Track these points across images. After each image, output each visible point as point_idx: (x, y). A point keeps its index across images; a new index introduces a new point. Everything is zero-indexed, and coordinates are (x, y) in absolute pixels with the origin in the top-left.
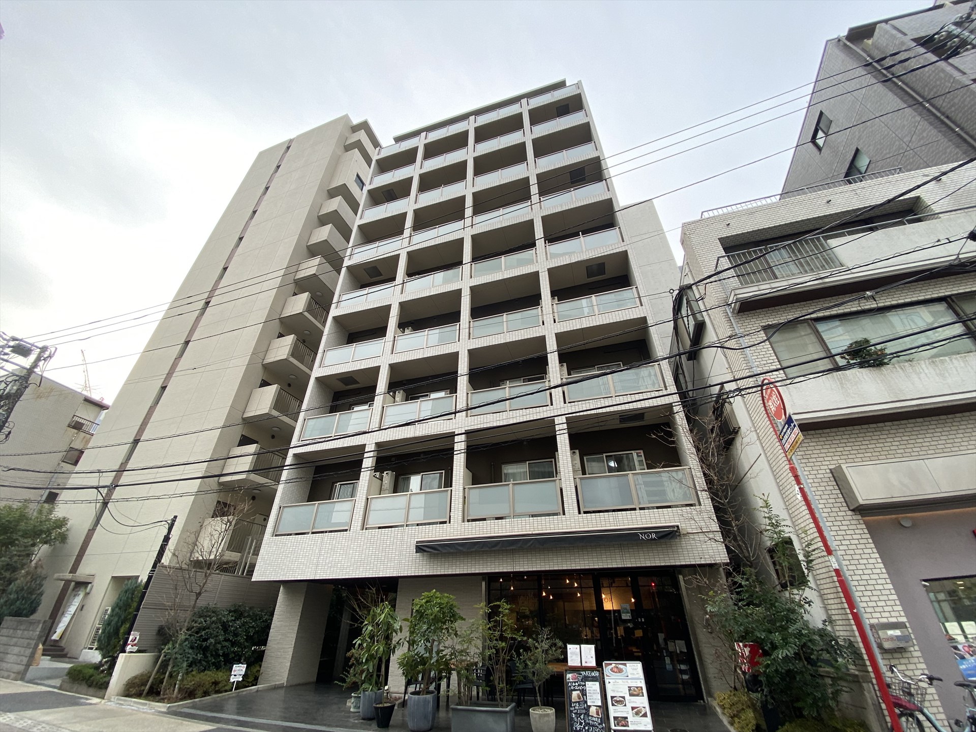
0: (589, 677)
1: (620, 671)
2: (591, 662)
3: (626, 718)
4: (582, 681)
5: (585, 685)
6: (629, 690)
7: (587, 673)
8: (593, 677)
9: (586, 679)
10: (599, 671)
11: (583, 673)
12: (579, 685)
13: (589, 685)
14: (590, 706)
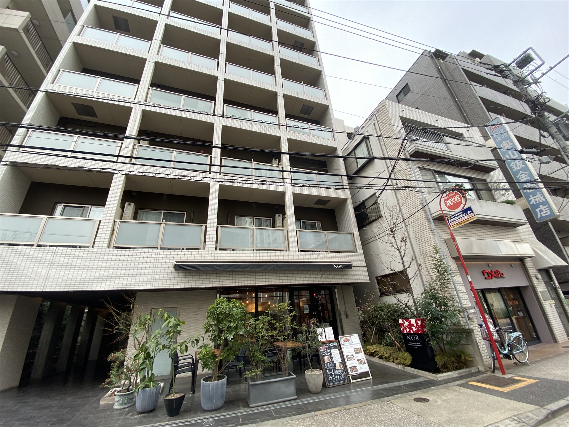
0: (332, 346)
1: (348, 340)
2: (332, 338)
3: (356, 367)
4: (329, 350)
5: (331, 352)
6: (355, 351)
7: (331, 344)
8: (334, 346)
9: (330, 348)
10: (337, 342)
11: (328, 345)
12: (327, 352)
13: (333, 351)
14: (335, 364)
